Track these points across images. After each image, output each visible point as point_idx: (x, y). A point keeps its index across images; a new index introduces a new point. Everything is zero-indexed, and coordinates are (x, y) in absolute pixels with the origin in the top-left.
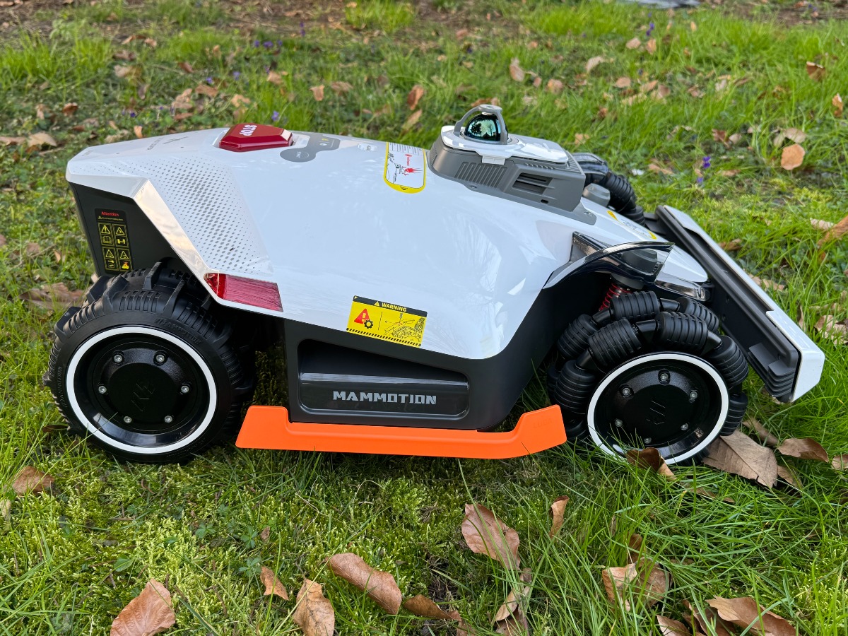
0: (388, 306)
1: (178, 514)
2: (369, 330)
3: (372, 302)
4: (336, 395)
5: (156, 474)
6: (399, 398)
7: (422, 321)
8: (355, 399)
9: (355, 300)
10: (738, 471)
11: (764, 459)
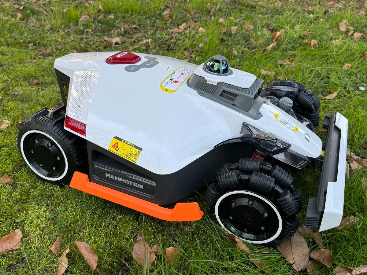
0: (127, 143)
1: (49, 206)
2: (117, 152)
3: (121, 140)
4: (107, 175)
5: (51, 188)
6: (129, 182)
7: (139, 152)
8: (113, 178)
9: (114, 137)
10: (287, 257)
11: (303, 255)
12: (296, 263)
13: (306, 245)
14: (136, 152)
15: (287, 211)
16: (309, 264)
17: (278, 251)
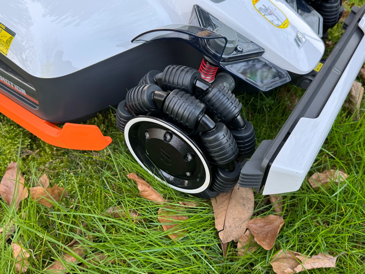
6: (10, 83)
7: (11, 38)
10: (217, 218)
11: (241, 220)
12: (227, 229)
13: (252, 205)
14: (7, 38)
15: (217, 157)
16: (246, 235)
17: (211, 205)
